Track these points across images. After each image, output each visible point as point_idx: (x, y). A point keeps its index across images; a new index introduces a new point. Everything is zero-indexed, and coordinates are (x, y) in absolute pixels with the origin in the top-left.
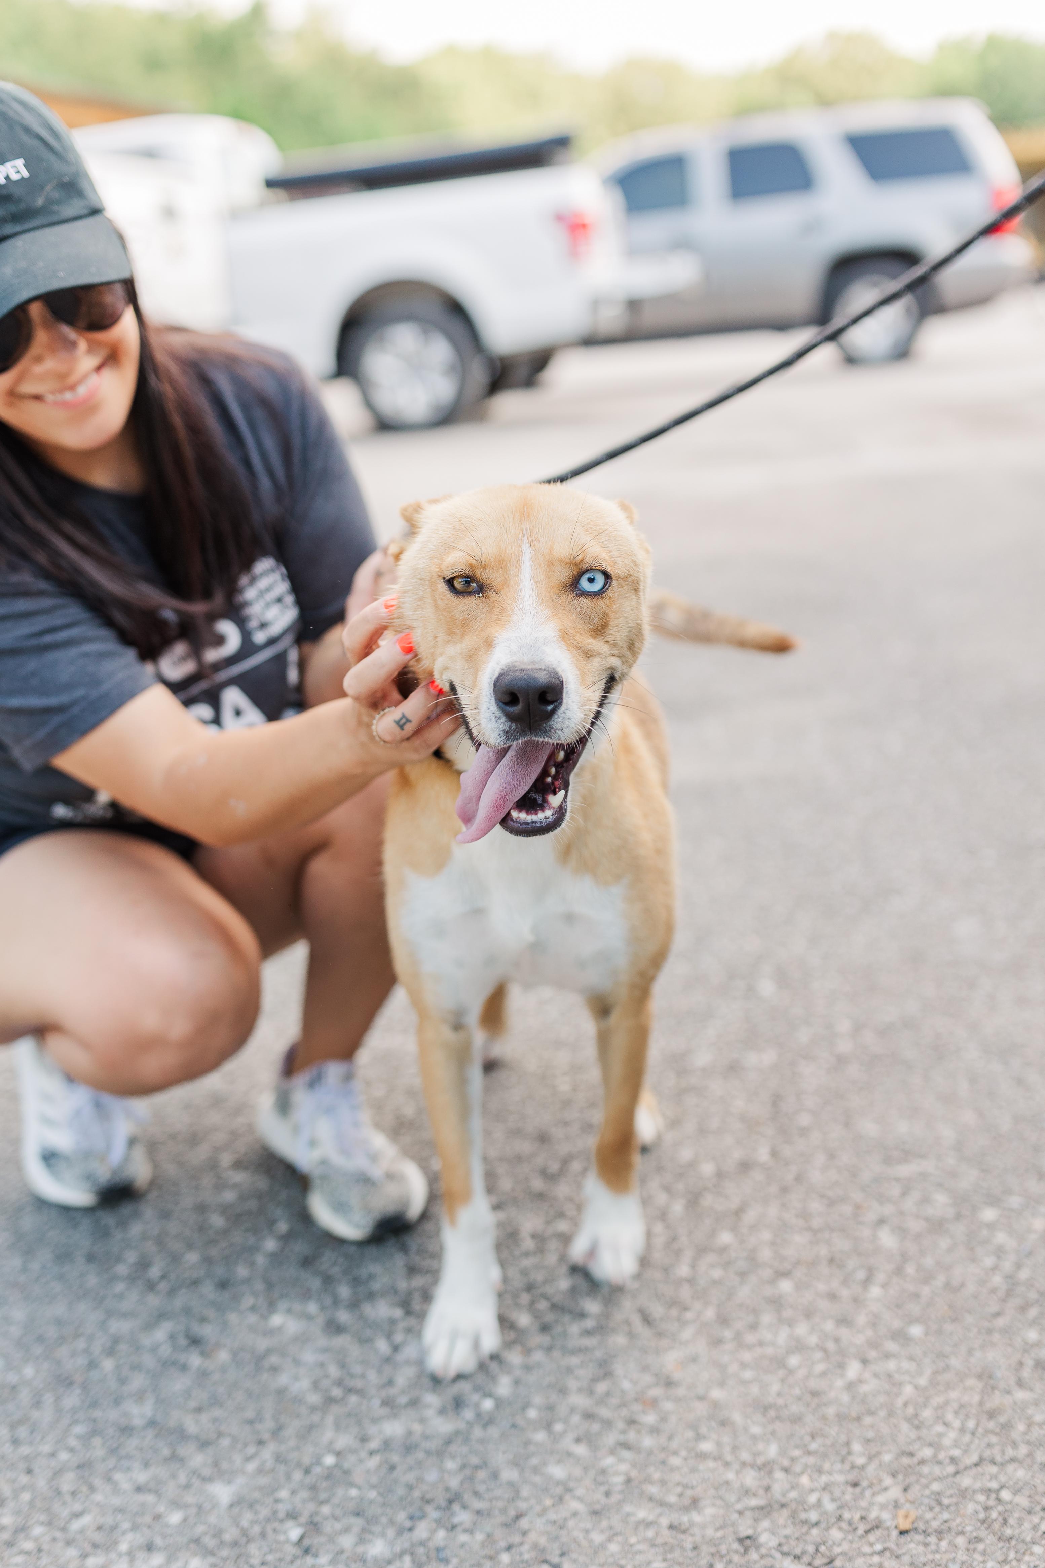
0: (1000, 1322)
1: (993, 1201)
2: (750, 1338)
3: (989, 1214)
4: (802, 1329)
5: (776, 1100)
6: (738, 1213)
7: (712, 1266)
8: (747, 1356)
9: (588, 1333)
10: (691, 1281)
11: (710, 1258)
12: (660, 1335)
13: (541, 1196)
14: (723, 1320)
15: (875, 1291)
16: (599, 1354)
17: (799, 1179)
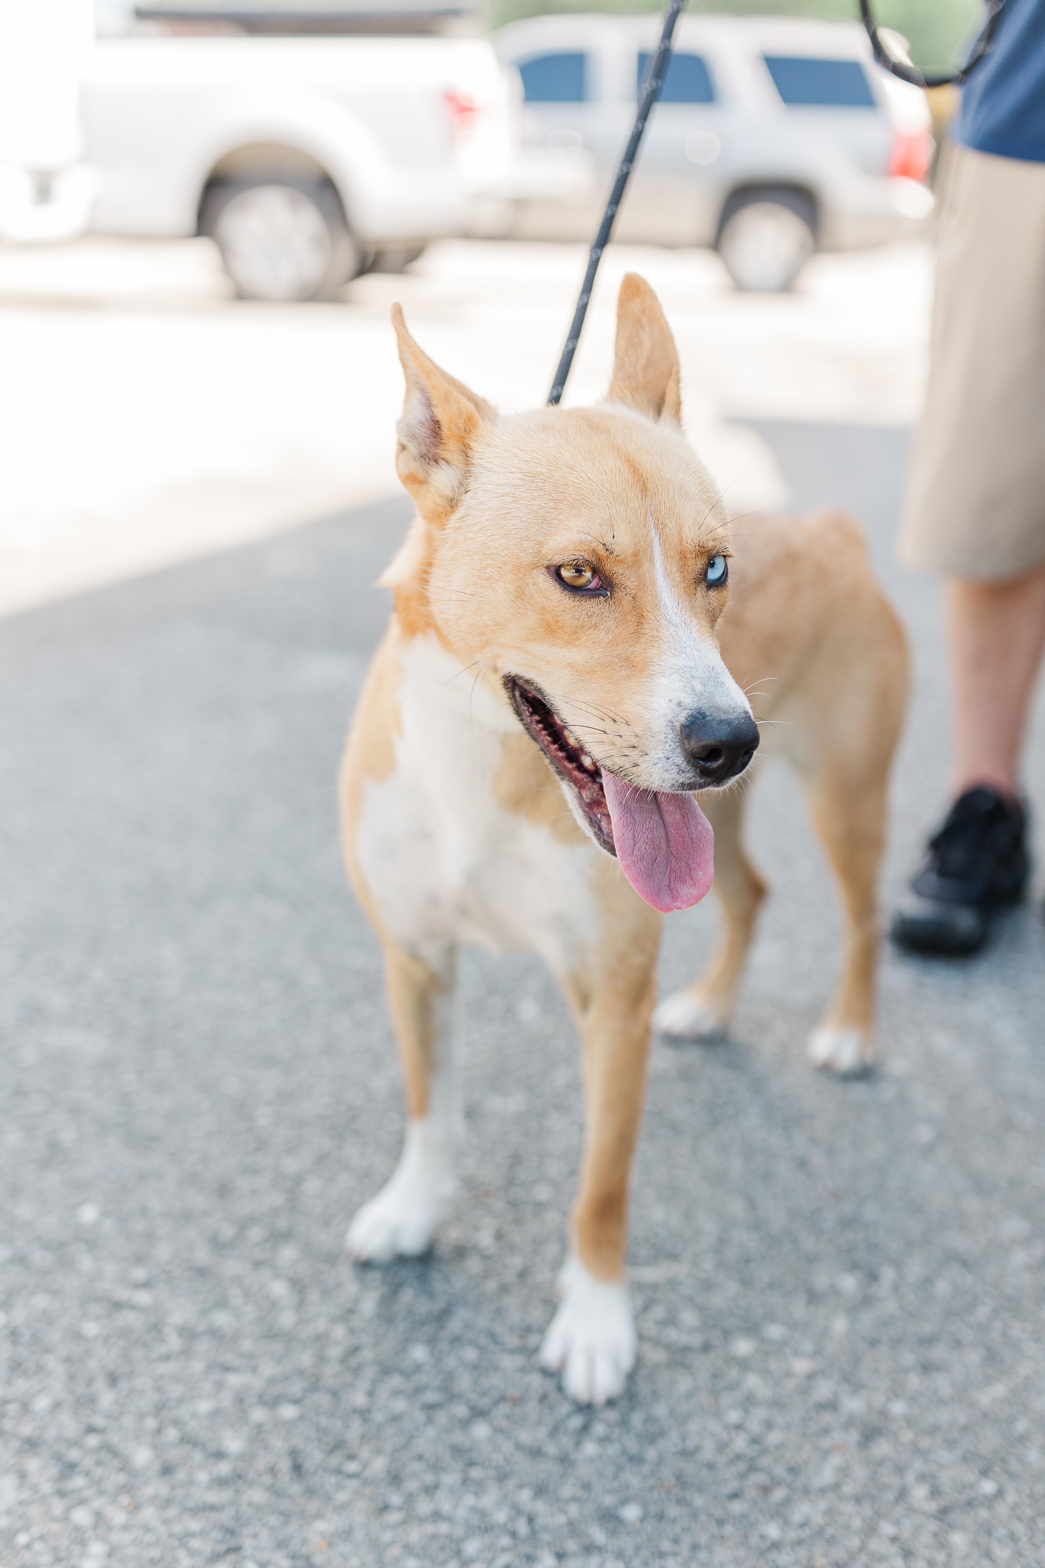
0: (737, 1507)
1: (752, 1329)
2: (424, 1507)
3: (743, 1347)
4: (488, 1500)
5: (516, 1160)
6: (443, 1316)
7: (396, 1393)
8: (415, 1535)
9: (221, 1482)
10: (364, 1414)
11: (396, 1381)
12: (310, 1492)
13: (202, 1272)
14: (395, 1479)
15: (590, 1448)
16: (225, 1517)
17: (523, 1275)
